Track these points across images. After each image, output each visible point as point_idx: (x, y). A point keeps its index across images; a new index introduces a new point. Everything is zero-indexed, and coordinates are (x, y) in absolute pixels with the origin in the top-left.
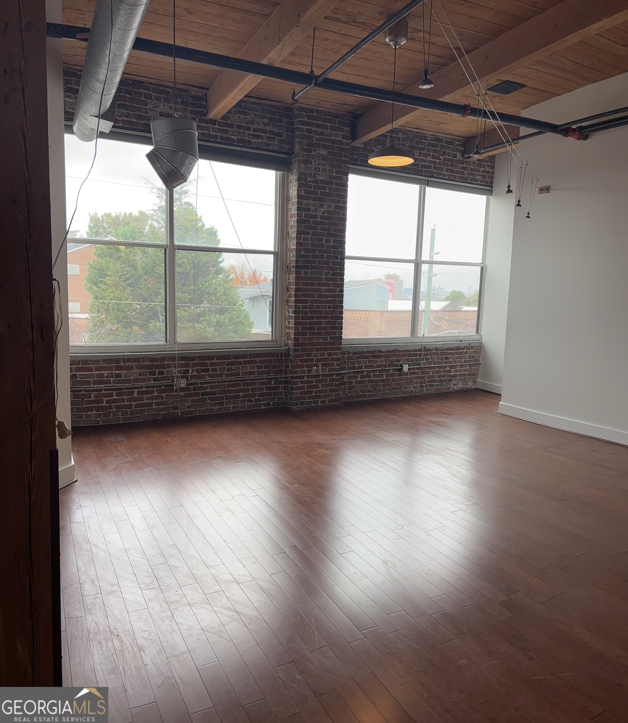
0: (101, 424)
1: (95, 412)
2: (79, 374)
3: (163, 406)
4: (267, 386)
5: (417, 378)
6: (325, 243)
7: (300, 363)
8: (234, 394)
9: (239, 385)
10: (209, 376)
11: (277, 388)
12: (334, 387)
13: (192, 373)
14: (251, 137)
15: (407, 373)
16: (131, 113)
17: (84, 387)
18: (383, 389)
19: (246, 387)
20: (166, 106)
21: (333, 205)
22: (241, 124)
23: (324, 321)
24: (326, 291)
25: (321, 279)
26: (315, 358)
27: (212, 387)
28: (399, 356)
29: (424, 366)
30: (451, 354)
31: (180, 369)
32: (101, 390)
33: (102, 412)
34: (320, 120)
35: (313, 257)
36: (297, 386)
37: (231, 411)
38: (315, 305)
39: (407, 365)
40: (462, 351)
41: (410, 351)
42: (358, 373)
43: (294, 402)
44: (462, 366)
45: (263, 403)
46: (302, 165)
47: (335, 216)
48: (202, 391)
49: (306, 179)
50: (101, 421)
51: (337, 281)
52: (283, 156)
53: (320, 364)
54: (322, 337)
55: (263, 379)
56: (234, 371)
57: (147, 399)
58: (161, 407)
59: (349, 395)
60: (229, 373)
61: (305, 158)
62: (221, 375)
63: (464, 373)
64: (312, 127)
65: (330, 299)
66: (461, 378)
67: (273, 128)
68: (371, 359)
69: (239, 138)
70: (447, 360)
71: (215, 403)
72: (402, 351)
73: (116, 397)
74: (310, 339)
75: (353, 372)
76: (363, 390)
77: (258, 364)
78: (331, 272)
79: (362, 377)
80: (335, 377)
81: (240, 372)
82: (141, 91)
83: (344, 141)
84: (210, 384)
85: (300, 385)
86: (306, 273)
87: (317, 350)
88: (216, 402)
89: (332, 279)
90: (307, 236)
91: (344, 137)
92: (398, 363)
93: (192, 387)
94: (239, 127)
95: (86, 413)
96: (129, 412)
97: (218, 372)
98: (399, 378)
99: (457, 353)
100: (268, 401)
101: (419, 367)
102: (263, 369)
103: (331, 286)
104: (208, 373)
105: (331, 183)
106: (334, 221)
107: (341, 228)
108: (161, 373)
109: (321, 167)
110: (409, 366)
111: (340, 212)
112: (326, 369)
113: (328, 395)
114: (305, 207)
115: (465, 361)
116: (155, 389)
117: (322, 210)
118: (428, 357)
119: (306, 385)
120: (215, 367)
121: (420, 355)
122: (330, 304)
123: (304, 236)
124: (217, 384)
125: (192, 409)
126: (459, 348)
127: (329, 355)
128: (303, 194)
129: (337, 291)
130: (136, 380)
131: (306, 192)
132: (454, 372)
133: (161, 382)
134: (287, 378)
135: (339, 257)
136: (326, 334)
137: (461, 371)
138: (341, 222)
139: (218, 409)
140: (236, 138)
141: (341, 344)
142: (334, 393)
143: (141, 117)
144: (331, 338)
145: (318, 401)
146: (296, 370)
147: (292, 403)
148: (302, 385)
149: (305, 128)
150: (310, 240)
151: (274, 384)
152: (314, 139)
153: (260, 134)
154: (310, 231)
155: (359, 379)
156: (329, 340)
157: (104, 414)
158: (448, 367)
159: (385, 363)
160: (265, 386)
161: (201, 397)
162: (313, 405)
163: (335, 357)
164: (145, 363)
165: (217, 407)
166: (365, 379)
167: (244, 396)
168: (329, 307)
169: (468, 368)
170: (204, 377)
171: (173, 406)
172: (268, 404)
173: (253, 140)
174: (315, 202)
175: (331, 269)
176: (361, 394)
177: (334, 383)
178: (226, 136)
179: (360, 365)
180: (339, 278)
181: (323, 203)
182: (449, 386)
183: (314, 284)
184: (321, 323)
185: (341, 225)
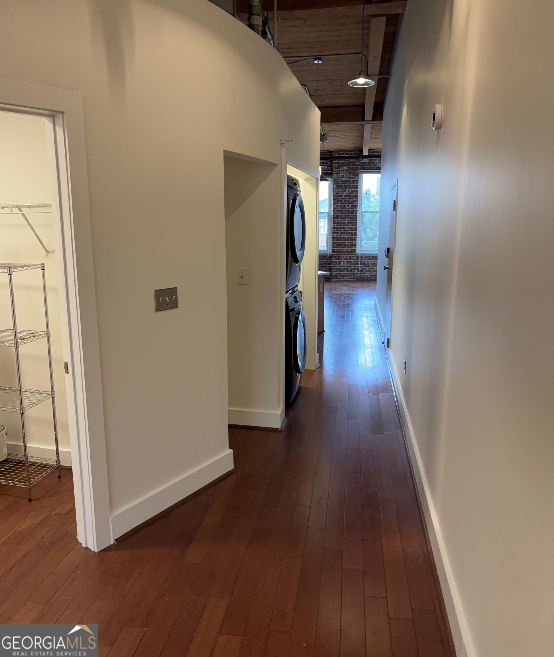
6: (347, 207)
7: (335, 260)
12: (352, 272)
21: (350, 190)
23: (346, 242)
24: (348, 228)
25: (345, 223)
26: (342, 258)
34: (344, 155)
35: (341, 213)
38: (342, 234)
46: (335, 175)
47: (352, 195)
49: (337, 181)
51: (354, 223)
53: (345, 261)
54: (346, 249)
59: (362, 276)
61: (337, 172)
65: (350, 231)
68: (374, 260)
74: (340, 250)
78: (350, 220)
83: (356, 161)
85: (335, 270)
86: (338, 221)
87: (343, 255)
89: (350, 223)
103: (350, 226)
105: (350, 181)
106: (352, 197)
109: (344, 175)
111: (354, 193)
112: (348, 264)
113: (349, 276)
114: (337, 192)
117: (345, 193)
119: (338, 270)
123: (336, 205)
127: (350, 257)
136: (347, 247)
141: (355, 252)
142: (352, 275)
144: (350, 250)
152: (341, 163)
154: (339, 202)
155: (368, 270)
162: (342, 279)
163: (353, 258)
168: (349, 235)
174: (341, 190)
175: (350, 218)
177: (353, 270)
181: (345, 190)
183: (342, 225)
184: (345, 242)
185: (355, 198)
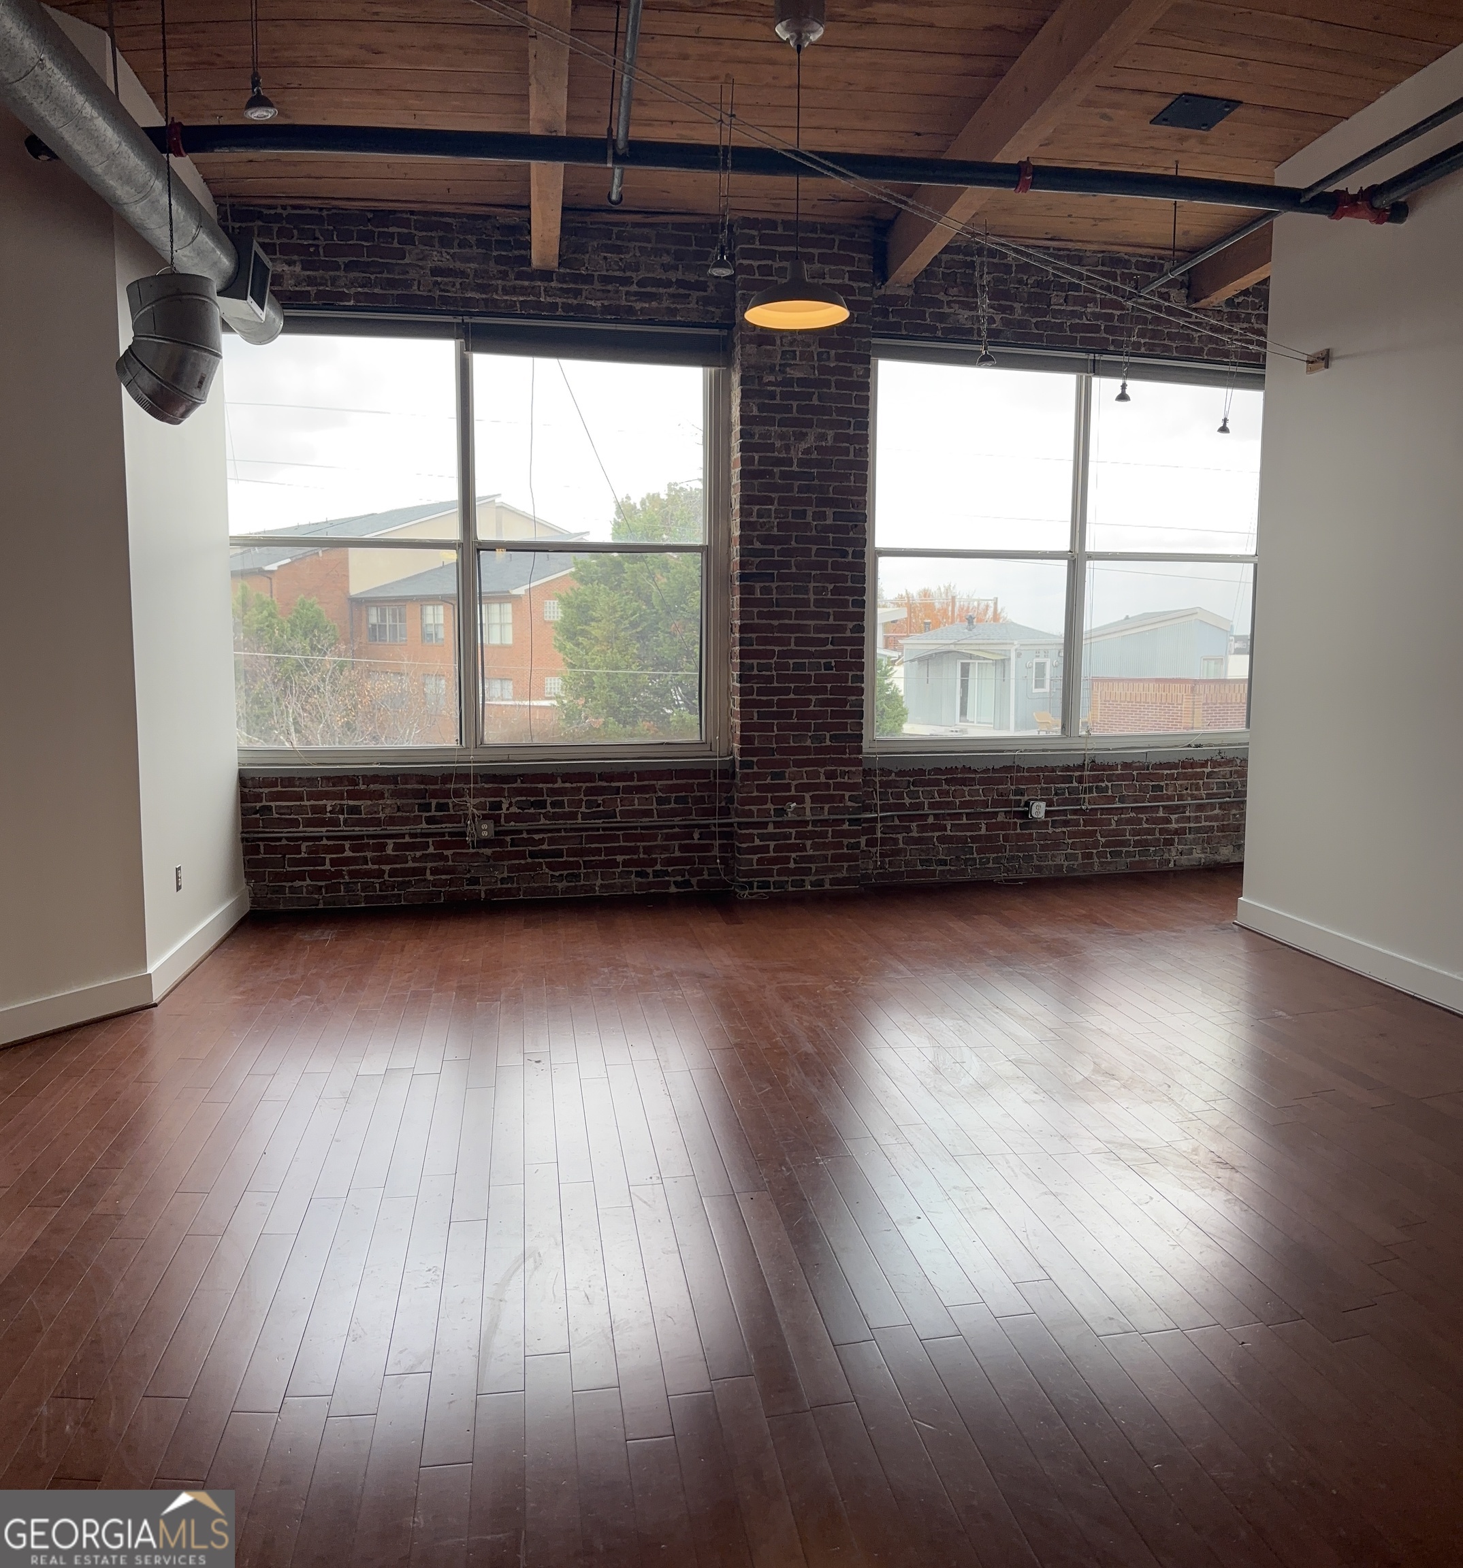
0: (321, 906)
1: (308, 882)
2: (276, 806)
3: (448, 877)
4: (683, 842)
5: (1072, 835)
6: (813, 520)
7: (755, 794)
8: (603, 858)
9: (615, 838)
10: (546, 816)
11: (708, 848)
12: (845, 851)
13: (508, 809)
14: (633, 298)
15: (1046, 823)
16: (373, 277)
17: (285, 833)
18: (981, 859)
19: (633, 844)
20: (444, 255)
21: (831, 433)
22: (610, 273)
23: (813, 698)
24: (818, 629)
25: (806, 603)
26: (794, 783)
27: (552, 841)
28: (1019, 780)
29: (1090, 807)
30: (1171, 777)
31: (483, 799)
32: (321, 838)
33: (323, 883)
34: (794, 244)
35: (782, 553)
36: (751, 845)
37: (597, 894)
38: (791, 662)
39: (1043, 804)
40: (1198, 770)
41: (1053, 770)
42: (912, 818)
43: (744, 880)
44: (1200, 807)
45: (672, 879)
46: (751, 349)
47: (836, 458)
48: (530, 848)
49: (760, 378)
50: (321, 901)
51: (847, 607)
52: (716, 332)
53: (807, 796)
54: (810, 734)
55: (673, 827)
56: (601, 809)
57: (414, 860)
58: (444, 877)
59: (891, 870)
60: (589, 811)
61: (757, 332)
62: (573, 816)
63: (1208, 824)
64: (774, 260)
65: (830, 647)
66: (1199, 838)
67: (683, 274)
68: (945, 787)
69: (606, 303)
70: (1159, 793)
71: (561, 875)
72: (1030, 770)
73: (352, 854)
74: (779, 739)
75: (898, 816)
76: (927, 860)
77: (660, 794)
78: (831, 587)
79: (922, 828)
80: (846, 826)
81: (617, 810)
82: (391, 230)
83: (855, 285)
84: (549, 835)
85: (757, 842)
86: (766, 591)
87: (798, 764)
88: (562, 872)
89: (832, 603)
90: (767, 507)
91: (854, 276)
92: (1018, 797)
93: (508, 839)
94: (605, 280)
95: (290, 884)
96: (377, 885)
97: (567, 809)
98: (1023, 834)
99: (1186, 777)
100: (687, 877)
101: (1079, 807)
102: (673, 805)
103: (832, 617)
104: (543, 811)
105: (827, 384)
106: (834, 470)
107: (852, 484)
108: (441, 807)
109: (798, 350)
110: (1047, 806)
111: (848, 448)
112: (822, 808)
113: (831, 869)
114: (759, 441)
115: (1209, 796)
116: (430, 840)
117: (804, 446)
118: (1103, 785)
119: (772, 844)
120: (560, 798)
121: (1080, 780)
122: (829, 660)
123: (758, 507)
124: (563, 834)
125: (509, 885)
126: (1192, 764)
128: (755, 412)
129: (846, 629)
130: (392, 821)
131: (762, 408)
132: (1177, 821)
133: (443, 826)
134: (731, 825)
135: (850, 550)
136: (819, 727)
137: (1197, 819)
138: (853, 471)
139: (568, 887)
140: (599, 304)
141: (859, 750)
142: (846, 865)
143: (392, 284)
144: (833, 738)
145: (803, 881)
146: (747, 808)
147: (739, 882)
148: (762, 843)
149: (756, 263)
150: (773, 515)
151: (699, 839)
153: (654, 290)
154: (773, 495)
155: (915, 834)
156: (828, 743)
157: (326, 886)
158: (1161, 809)
159: (983, 798)
160: (676, 843)
161: (529, 860)
162: (791, 889)
163: (846, 780)
164: (409, 786)
165: (565, 884)
166: (930, 834)
167: (626, 863)
168: (828, 667)
169: (1217, 811)
170: (534, 818)
171: (468, 876)
172: (687, 883)
173: (638, 306)
174: (784, 429)
175: (831, 579)
176: (920, 868)
177: (845, 841)
178: (575, 302)
179: (918, 801)
180: (851, 599)
181: (804, 430)
182: (1166, 856)
183: (788, 615)
184: (807, 703)
185: (852, 478)
